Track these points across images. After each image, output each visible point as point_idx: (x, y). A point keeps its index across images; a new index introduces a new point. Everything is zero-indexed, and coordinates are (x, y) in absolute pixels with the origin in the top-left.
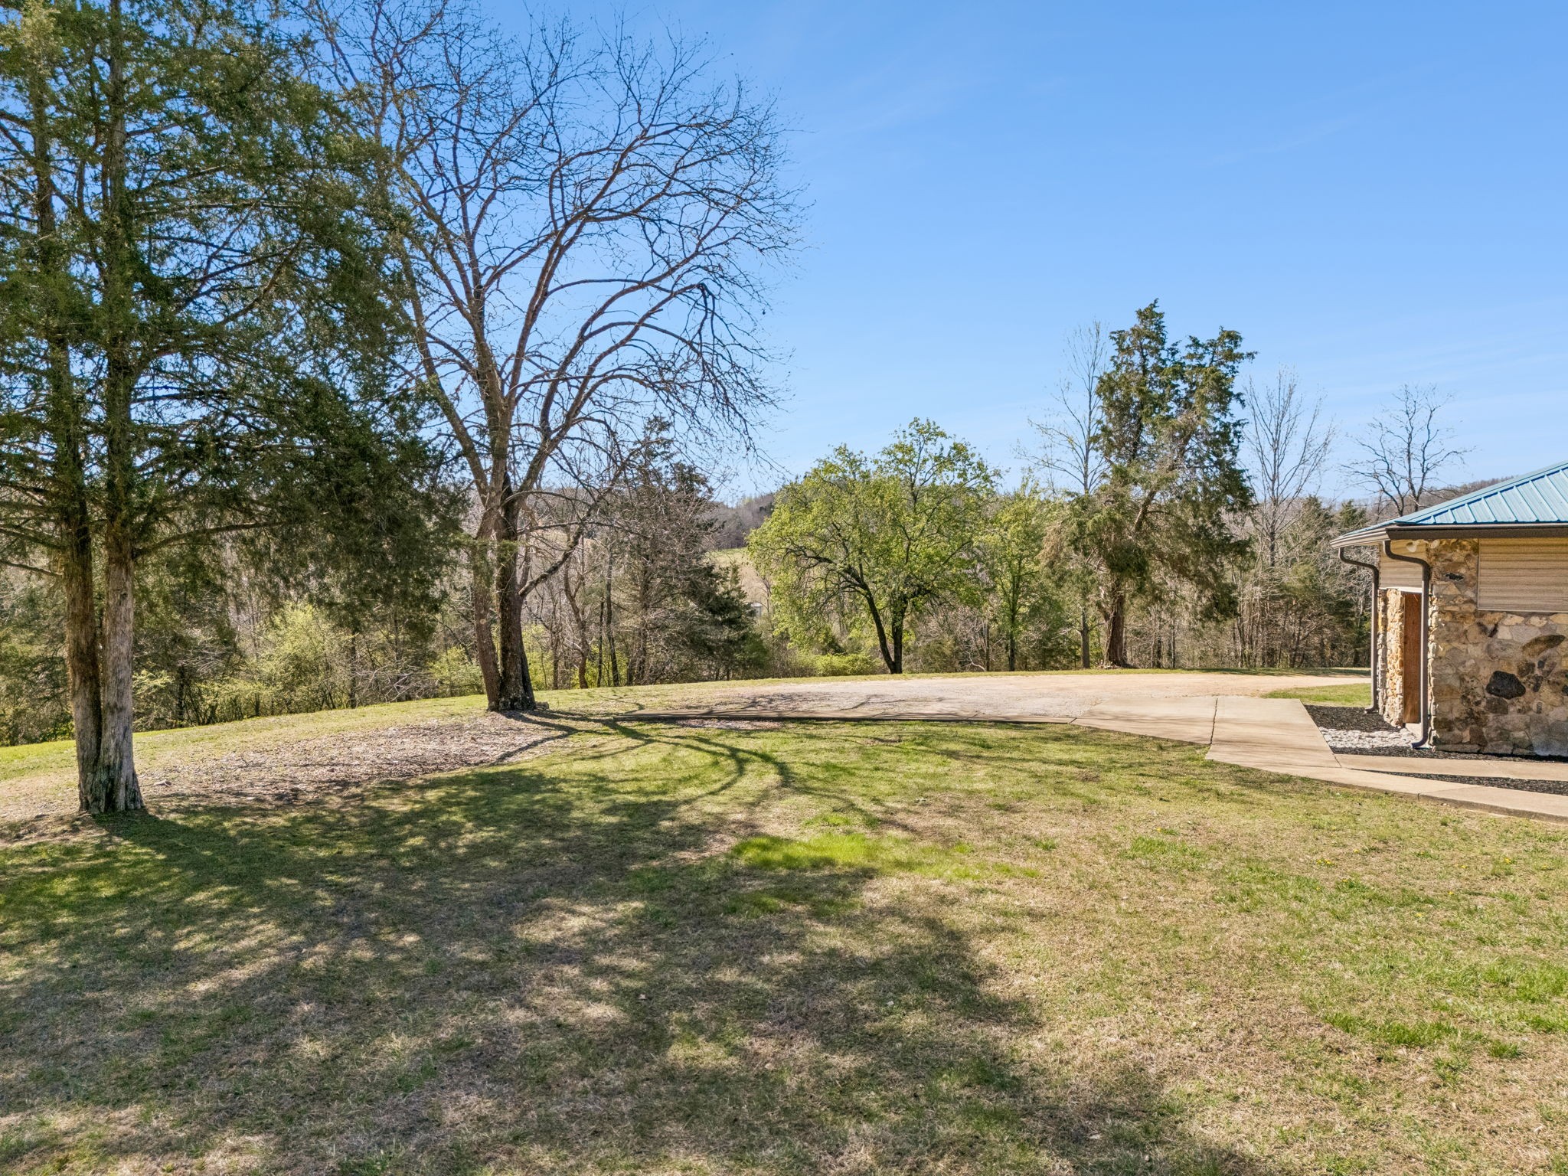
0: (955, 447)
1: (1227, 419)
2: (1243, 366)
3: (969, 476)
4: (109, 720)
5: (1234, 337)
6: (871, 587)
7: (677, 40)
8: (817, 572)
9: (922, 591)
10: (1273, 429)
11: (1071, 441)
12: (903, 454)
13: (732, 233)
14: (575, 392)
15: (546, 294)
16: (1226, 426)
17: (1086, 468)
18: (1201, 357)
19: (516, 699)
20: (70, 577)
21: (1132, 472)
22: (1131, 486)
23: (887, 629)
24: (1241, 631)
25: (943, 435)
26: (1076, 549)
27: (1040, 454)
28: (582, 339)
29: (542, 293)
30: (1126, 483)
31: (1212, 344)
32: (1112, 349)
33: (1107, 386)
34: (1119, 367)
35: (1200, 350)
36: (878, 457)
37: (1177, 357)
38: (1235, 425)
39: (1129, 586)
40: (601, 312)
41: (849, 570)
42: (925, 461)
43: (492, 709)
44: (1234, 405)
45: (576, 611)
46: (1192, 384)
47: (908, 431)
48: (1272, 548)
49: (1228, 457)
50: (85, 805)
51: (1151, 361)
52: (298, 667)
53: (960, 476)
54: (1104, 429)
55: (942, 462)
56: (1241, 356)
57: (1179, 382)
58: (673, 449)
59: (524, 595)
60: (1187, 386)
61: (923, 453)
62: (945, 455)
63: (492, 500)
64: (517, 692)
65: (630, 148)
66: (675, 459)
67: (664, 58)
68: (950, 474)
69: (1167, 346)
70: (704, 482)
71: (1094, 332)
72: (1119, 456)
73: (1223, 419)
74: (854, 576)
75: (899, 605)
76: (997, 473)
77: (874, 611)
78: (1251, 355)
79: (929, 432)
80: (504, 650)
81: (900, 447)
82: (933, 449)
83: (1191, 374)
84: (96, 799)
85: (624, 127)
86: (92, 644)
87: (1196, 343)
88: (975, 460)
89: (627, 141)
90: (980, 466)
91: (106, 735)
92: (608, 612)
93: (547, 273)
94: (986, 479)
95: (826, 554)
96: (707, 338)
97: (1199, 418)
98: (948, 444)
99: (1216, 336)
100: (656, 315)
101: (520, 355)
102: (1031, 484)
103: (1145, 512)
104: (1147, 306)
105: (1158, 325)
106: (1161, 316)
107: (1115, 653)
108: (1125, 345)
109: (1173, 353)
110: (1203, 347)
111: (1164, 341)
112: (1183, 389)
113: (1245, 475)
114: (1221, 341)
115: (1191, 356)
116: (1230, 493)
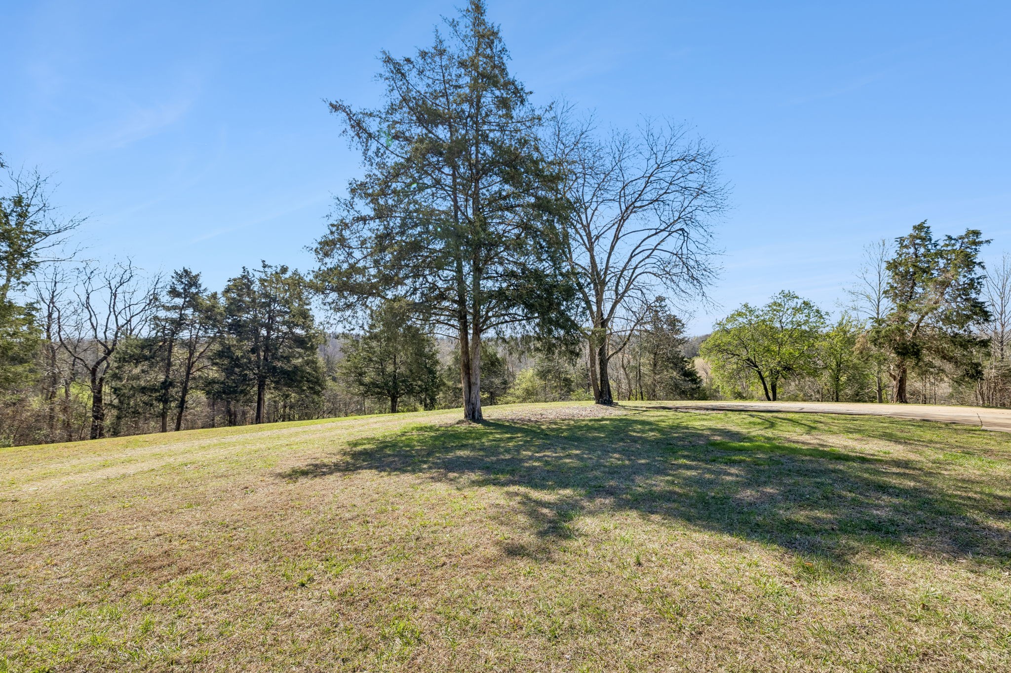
0: (804, 303)
1: (973, 276)
2: (983, 248)
3: (811, 316)
4: (473, 387)
5: (976, 233)
6: (760, 367)
7: (672, 126)
8: (734, 360)
9: (788, 368)
10: (1000, 286)
11: (868, 297)
12: (776, 307)
13: (694, 208)
14: (627, 282)
15: (618, 239)
16: (972, 280)
17: (878, 310)
18: (954, 245)
19: (605, 400)
20: (462, 339)
21: (910, 306)
22: (909, 313)
23: (769, 387)
24: (982, 394)
25: (797, 298)
26: (875, 345)
27: (851, 304)
28: (631, 257)
29: (616, 238)
30: (905, 312)
31: (961, 238)
32: (897, 246)
33: (893, 266)
34: (900, 256)
35: (953, 242)
36: (764, 309)
37: (938, 247)
38: (978, 279)
39: (909, 362)
40: (639, 246)
41: (748, 360)
42: (788, 310)
43: (597, 403)
44: (977, 269)
45: (627, 375)
46: (948, 260)
47: (779, 297)
48: (1002, 350)
49: (973, 296)
50: (466, 416)
51: (922, 250)
52: (527, 393)
53: (806, 316)
54: (892, 287)
55: (797, 310)
56: (981, 242)
57: (940, 259)
58: (666, 309)
59: (608, 359)
60: (945, 261)
61: (786, 307)
62: (798, 307)
63: (597, 321)
64: (606, 397)
65: (651, 175)
66: (668, 313)
67: (667, 133)
68: (801, 315)
69: (933, 242)
70: (680, 322)
71: (881, 244)
72: (901, 300)
73: (970, 276)
74: (752, 362)
75: (775, 374)
76: (827, 314)
77: (762, 378)
78: (988, 242)
79: (790, 296)
80: (602, 381)
81: (775, 303)
82: (792, 304)
83: (947, 254)
84: (469, 414)
85: (650, 166)
86: (468, 361)
87: (950, 238)
88: (815, 308)
89: (650, 171)
90: (818, 311)
91: (472, 393)
92: (640, 376)
93: (618, 230)
94: (821, 317)
95: (737, 352)
96: (685, 251)
97: (953, 276)
98: (800, 302)
99: (963, 233)
100: (662, 244)
101: (607, 268)
102: (846, 318)
103: (918, 327)
104: (919, 223)
105: (926, 232)
106: (928, 228)
107: (901, 397)
108: (904, 244)
109: (936, 245)
110: (955, 239)
111: (930, 240)
112: (942, 263)
113: (986, 304)
114: (967, 236)
115: (947, 245)
116: (976, 314)
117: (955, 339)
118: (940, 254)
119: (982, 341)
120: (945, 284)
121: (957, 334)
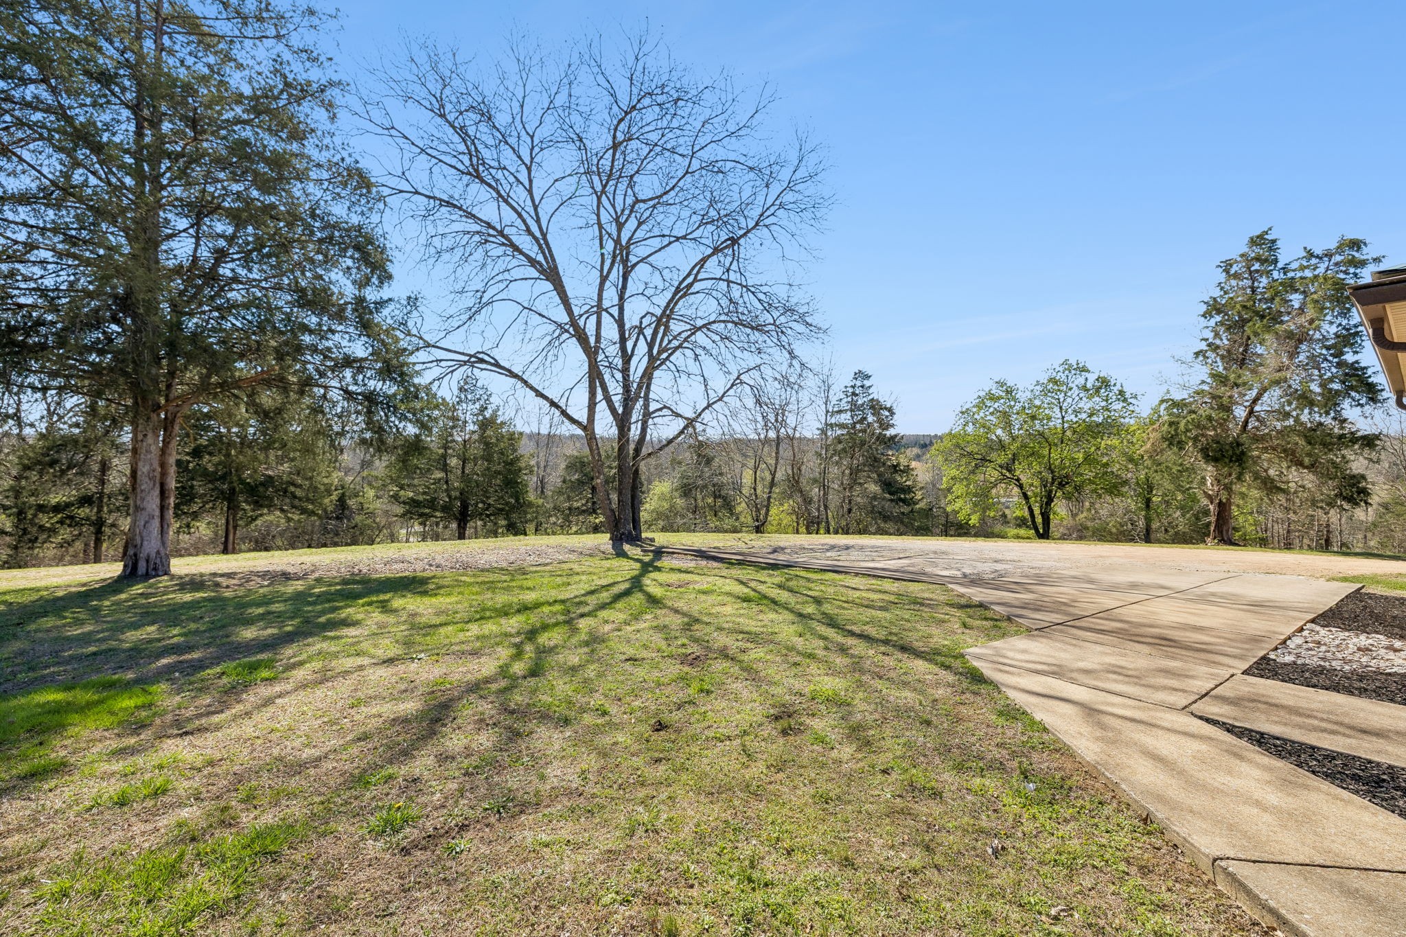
0: (1098, 379)
5: (1356, 244)
16: (1346, 329)
18: (1314, 267)
25: (1089, 371)
31: (1329, 255)
32: (1219, 276)
34: (1226, 292)
35: (1314, 261)
37: (1289, 274)
46: (1306, 294)
49: (1348, 357)
51: (1262, 282)
54: (1211, 345)
56: (1363, 262)
58: (870, 390)
61: (1070, 385)
62: (1090, 385)
66: (872, 397)
69: (1280, 265)
76: (1135, 395)
78: (1375, 260)
79: (1076, 369)
81: (1051, 380)
82: (1079, 382)
83: (1304, 285)
87: (1310, 255)
88: (1116, 387)
90: (1120, 392)
92: (825, 494)
94: (1126, 402)
98: (1092, 378)
99: (1333, 245)
103: (1251, 412)
104: (1258, 233)
105: (1270, 249)
106: (1274, 241)
107: (1221, 532)
108: (1232, 271)
109: (1285, 270)
110: (1318, 257)
111: (1276, 261)
112: (1296, 299)
113: (1369, 372)
114: (1340, 249)
115: (1302, 268)
116: (1352, 388)
117: (1314, 435)
118: (1290, 286)
119: (1364, 437)
120: (1298, 339)
121: (1320, 424)
